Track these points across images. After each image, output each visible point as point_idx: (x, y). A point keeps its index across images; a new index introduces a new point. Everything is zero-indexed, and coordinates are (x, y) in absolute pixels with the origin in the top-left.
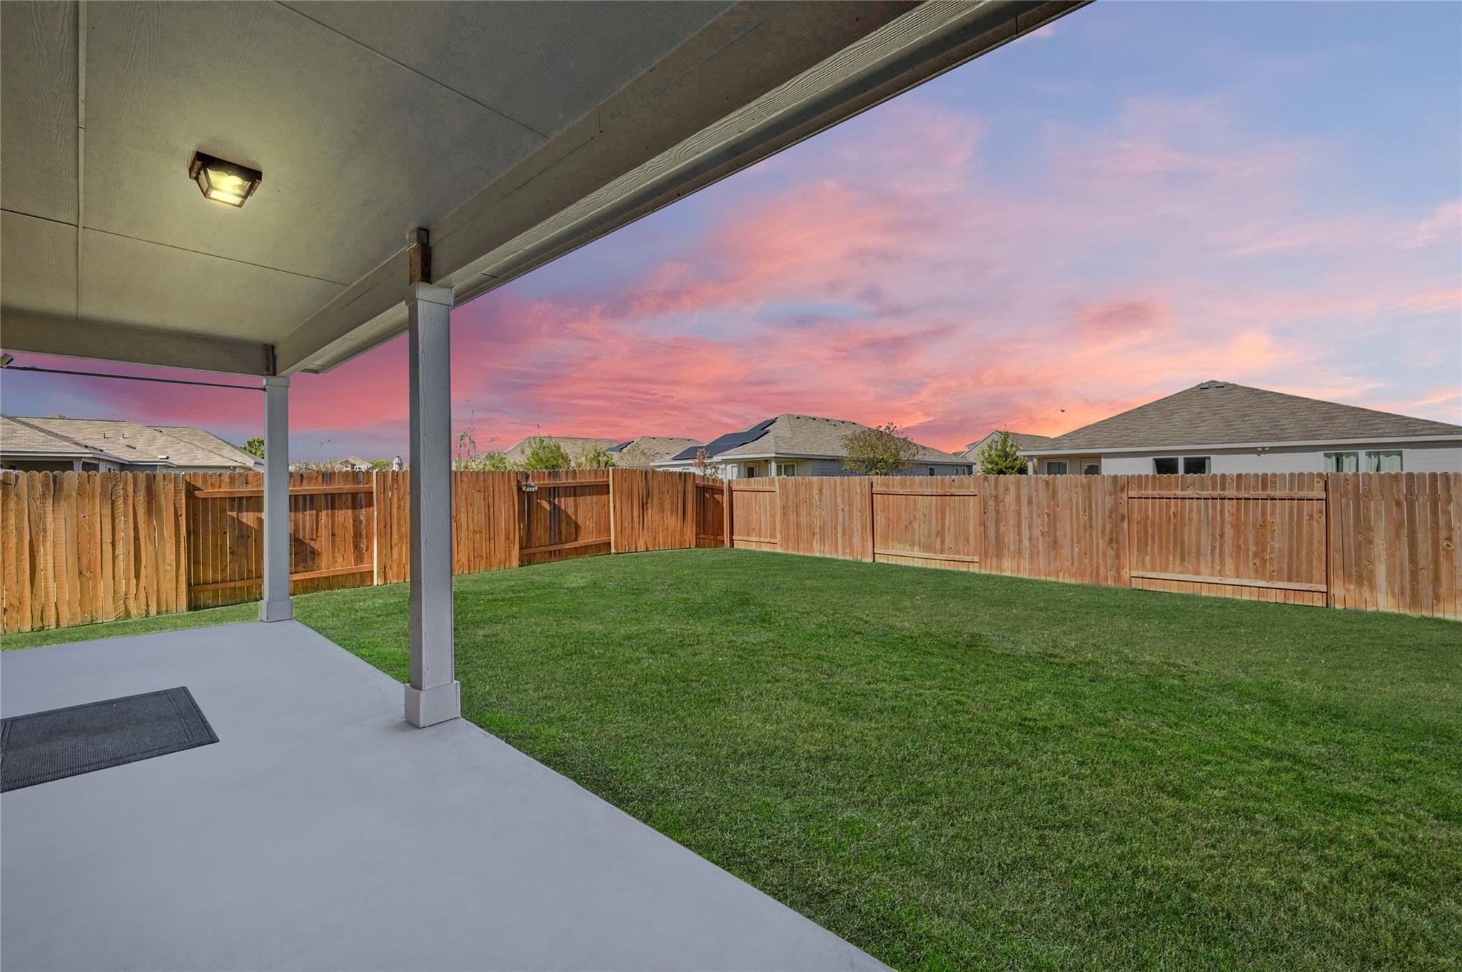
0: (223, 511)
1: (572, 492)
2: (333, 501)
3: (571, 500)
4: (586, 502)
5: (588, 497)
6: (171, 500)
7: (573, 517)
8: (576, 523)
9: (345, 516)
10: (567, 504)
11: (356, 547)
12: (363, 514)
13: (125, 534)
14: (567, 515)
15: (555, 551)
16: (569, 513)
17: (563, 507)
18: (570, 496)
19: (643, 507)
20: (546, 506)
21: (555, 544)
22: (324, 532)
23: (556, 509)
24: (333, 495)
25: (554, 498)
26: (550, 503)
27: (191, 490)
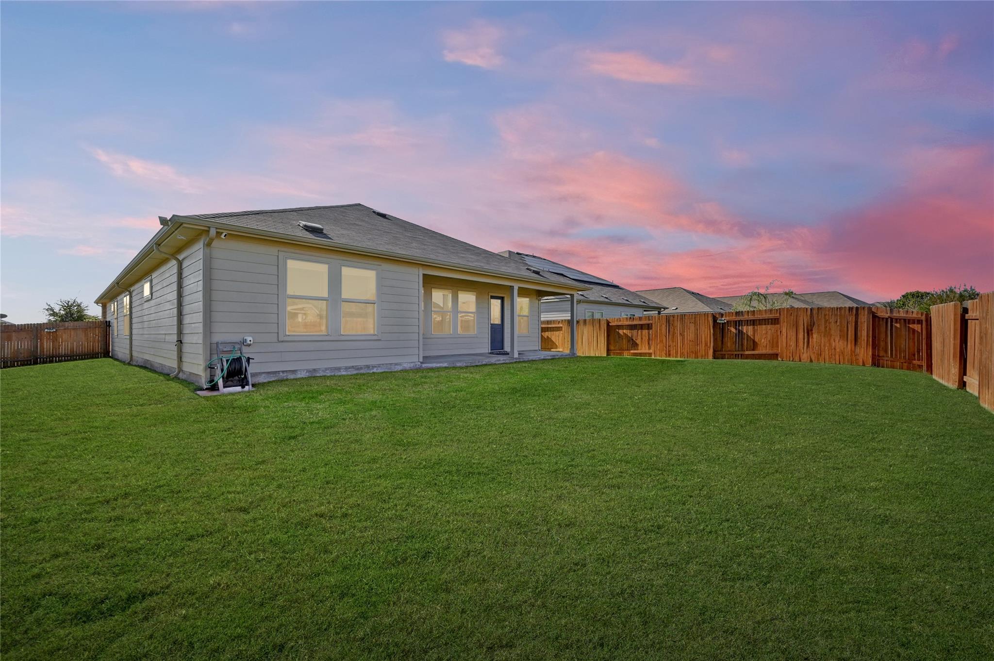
0: (615, 330)
1: (752, 323)
2: (642, 327)
3: (750, 328)
4: (762, 329)
5: (764, 326)
6: (604, 326)
7: (752, 337)
8: (754, 341)
9: (645, 332)
10: (748, 330)
11: (649, 343)
12: (651, 331)
13: (595, 335)
14: (748, 335)
15: (738, 355)
16: (749, 335)
17: (745, 331)
18: (750, 325)
19: (809, 332)
20: (733, 330)
21: (738, 351)
22: (639, 337)
23: (740, 332)
24: (642, 325)
25: (739, 326)
26: (736, 329)
27: (608, 323)
